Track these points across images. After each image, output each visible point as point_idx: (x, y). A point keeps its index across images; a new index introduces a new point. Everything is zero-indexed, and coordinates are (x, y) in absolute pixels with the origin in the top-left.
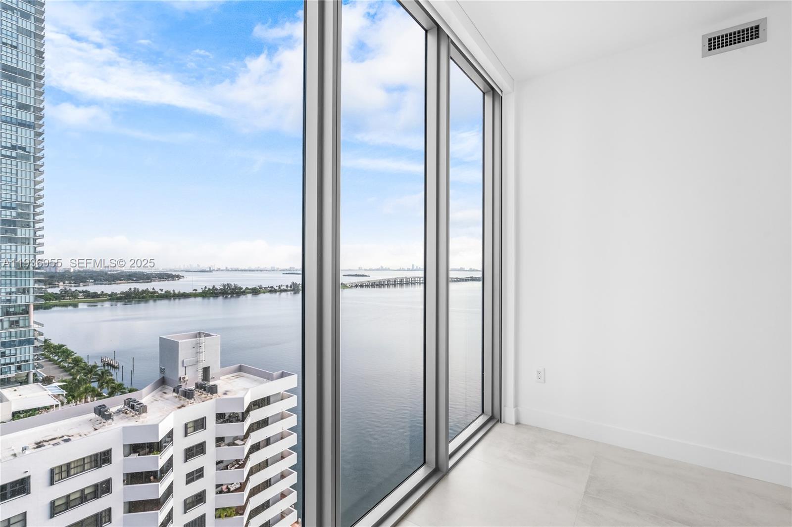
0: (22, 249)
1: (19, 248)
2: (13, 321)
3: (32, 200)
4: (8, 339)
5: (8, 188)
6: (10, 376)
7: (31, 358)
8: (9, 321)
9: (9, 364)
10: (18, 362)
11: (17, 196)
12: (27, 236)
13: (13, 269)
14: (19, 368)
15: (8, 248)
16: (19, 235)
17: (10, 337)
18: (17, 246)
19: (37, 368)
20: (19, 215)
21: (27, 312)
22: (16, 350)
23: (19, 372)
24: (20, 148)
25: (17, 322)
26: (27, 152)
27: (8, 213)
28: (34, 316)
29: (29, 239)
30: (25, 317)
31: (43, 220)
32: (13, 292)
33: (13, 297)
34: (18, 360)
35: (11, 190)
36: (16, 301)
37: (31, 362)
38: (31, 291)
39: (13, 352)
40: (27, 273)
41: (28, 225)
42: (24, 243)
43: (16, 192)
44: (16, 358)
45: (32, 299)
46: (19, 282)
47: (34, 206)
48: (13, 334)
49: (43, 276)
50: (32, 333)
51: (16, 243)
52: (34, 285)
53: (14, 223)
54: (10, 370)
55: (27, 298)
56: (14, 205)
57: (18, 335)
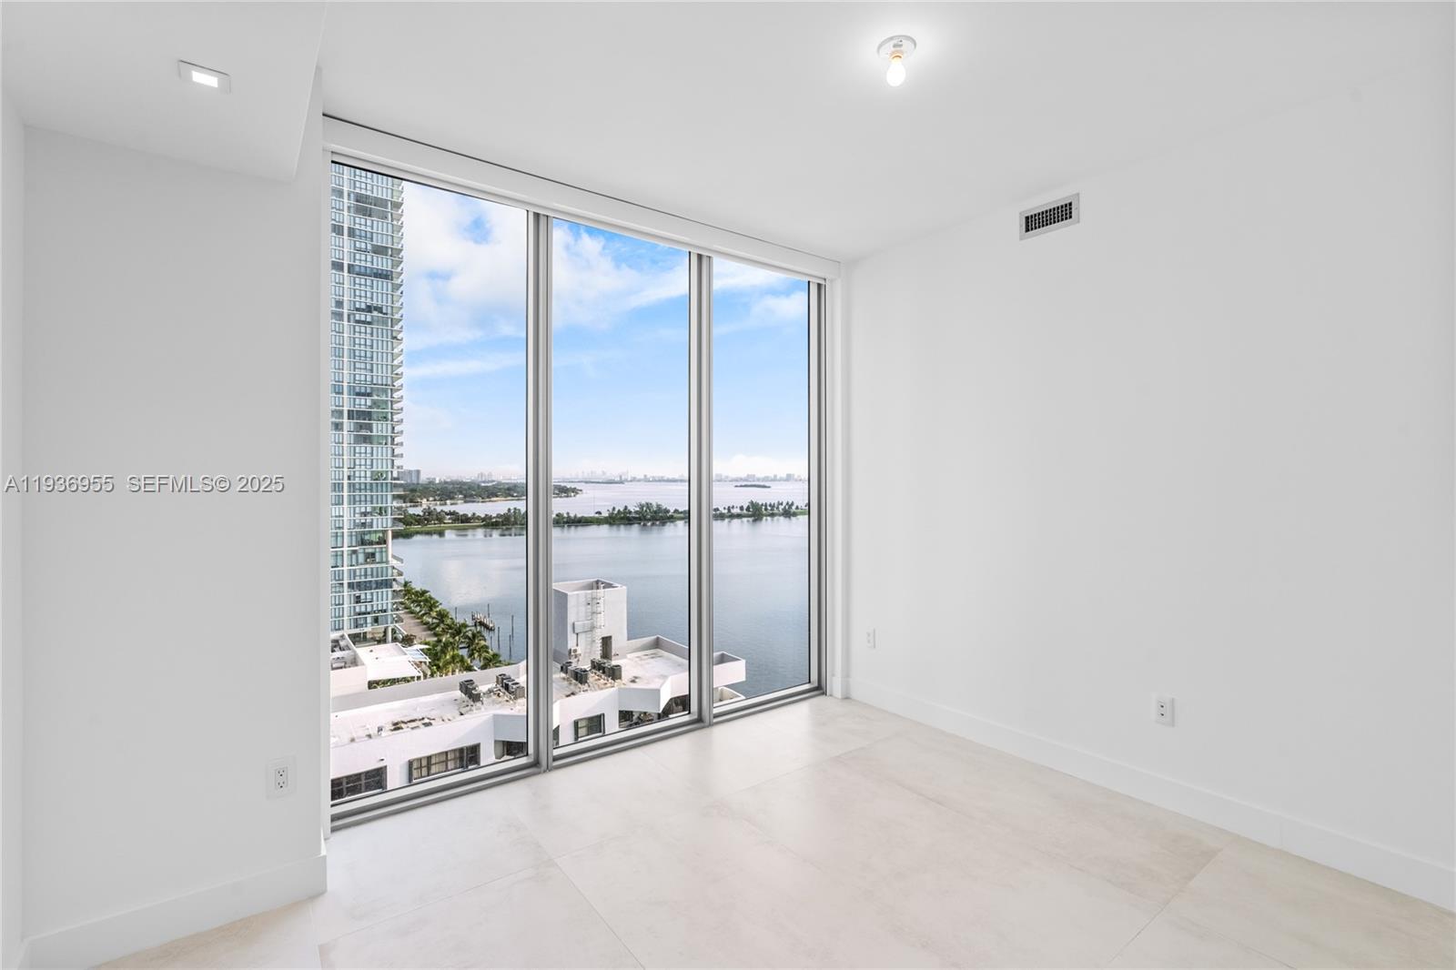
0: (381, 452)
1: (375, 450)
2: (368, 553)
3: (389, 382)
4: (363, 579)
5: (362, 365)
6: (366, 630)
7: (390, 606)
8: (364, 553)
9: (364, 614)
10: (375, 611)
11: (372, 377)
12: (384, 433)
13: (369, 480)
14: (376, 620)
15: (363, 450)
16: (375, 432)
17: (366, 575)
18: (372, 448)
19: (396, 622)
20: (375, 403)
21: (383, 541)
22: (372, 594)
23: (376, 626)
24: (376, 308)
25: (373, 555)
26: (384, 314)
27: (363, 402)
28: (392, 546)
29: (386, 437)
30: (382, 548)
31: (402, 409)
32: (368, 513)
33: (369, 519)
34: (375, 608)
35: (366, 369)
36: (372, 525)
37: (389, 612)
38: (389, 511)
39: (369, 597)
40: (384, 485)
41: (385, 418)
42: (380, 444)
43: (372, 371)
44: (372, 606)
45: (390, 524)
46: (375, 499)
47: (391, 390)
48: (369, 572)
49: (401, 489)
50: (390, 572)
51: (371, 444)
52: (392, 503)
53: (368, 415)
54: (366, 623)
55: (385, 521)
56: (368, 391)
57: (375, 574)
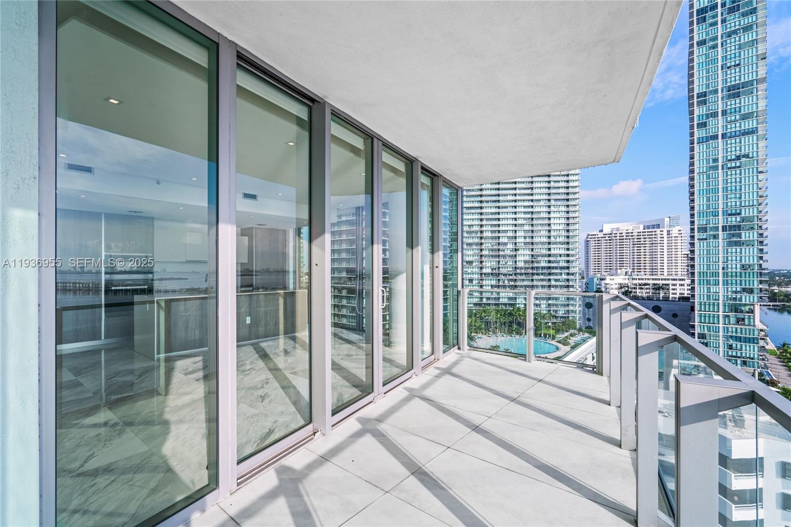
0: (748, 251)
1: (743, 250)
2: (739, 318)
4: (734, 334)
5: (733, 196)
7: (756, 356)
8: (736, 317)
9: (735, 357)
10: (744, 358)
11: (741, 202)
12: (751, 238)
14: (744, 363)
15: (734, 250)
16: (743, 238)
17: (736, 332)
18: (741, 249)
21: (752, 311)
22: (742, 345)
24: (744, 156)
26: (751, 158)
27: (734, 219)
29: (754, 241)
30: (750, 316)
31: (767, 221)
32: (739, 291)
33: (739, 296)
34: (744, 355)
35: (736, 197)
36: (741, 299)
37: (756, 360)
38: (756, 291)
39: (739, 346)
40: (752, 273)
41: (752, 228)
42: (748, 245)
43: (740, 198)
45: (756, 299)
46: (743, 282)
48: (739, 330)
50: (756, 333)
51: (740, 246)
52: (758, 286)
53: (738, 227)
55: (751, 297)
56: (738, 211)
57: (744, 332)
